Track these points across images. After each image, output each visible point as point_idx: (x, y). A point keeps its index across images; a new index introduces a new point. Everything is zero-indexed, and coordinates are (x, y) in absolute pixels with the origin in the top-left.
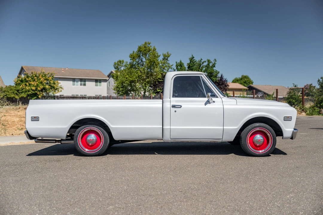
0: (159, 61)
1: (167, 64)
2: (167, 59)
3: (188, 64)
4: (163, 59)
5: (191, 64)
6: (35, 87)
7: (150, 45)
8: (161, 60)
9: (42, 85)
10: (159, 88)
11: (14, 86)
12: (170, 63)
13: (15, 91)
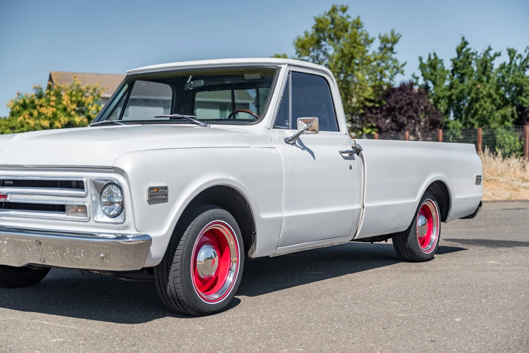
0: (370, 53)
1: (390, 62)
2: (391, 49)
3: (453, 60)
4: (381, 49)
5: (460, 61)
6: (50, 119)
7: (348, 12)
8: (374, 52)
9: (66, 115)
10: (369, 125)
11: (8, 118)
12: (398, 59)
13: (6, 129)
